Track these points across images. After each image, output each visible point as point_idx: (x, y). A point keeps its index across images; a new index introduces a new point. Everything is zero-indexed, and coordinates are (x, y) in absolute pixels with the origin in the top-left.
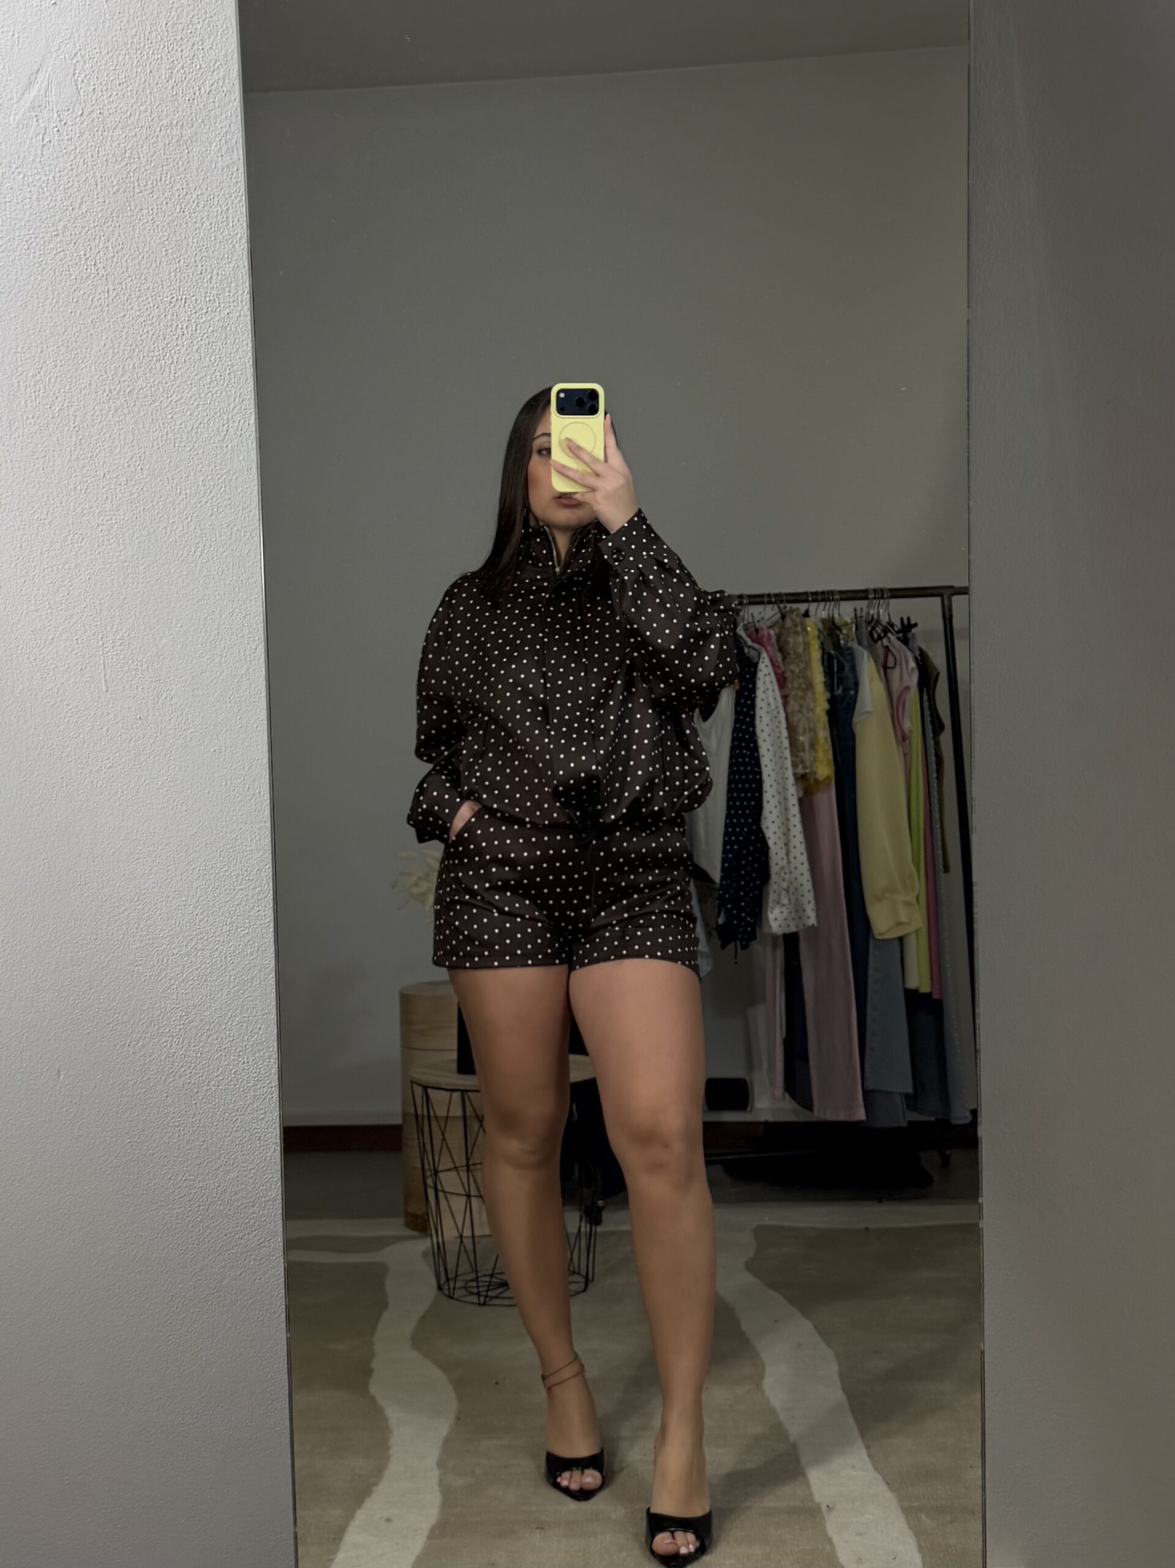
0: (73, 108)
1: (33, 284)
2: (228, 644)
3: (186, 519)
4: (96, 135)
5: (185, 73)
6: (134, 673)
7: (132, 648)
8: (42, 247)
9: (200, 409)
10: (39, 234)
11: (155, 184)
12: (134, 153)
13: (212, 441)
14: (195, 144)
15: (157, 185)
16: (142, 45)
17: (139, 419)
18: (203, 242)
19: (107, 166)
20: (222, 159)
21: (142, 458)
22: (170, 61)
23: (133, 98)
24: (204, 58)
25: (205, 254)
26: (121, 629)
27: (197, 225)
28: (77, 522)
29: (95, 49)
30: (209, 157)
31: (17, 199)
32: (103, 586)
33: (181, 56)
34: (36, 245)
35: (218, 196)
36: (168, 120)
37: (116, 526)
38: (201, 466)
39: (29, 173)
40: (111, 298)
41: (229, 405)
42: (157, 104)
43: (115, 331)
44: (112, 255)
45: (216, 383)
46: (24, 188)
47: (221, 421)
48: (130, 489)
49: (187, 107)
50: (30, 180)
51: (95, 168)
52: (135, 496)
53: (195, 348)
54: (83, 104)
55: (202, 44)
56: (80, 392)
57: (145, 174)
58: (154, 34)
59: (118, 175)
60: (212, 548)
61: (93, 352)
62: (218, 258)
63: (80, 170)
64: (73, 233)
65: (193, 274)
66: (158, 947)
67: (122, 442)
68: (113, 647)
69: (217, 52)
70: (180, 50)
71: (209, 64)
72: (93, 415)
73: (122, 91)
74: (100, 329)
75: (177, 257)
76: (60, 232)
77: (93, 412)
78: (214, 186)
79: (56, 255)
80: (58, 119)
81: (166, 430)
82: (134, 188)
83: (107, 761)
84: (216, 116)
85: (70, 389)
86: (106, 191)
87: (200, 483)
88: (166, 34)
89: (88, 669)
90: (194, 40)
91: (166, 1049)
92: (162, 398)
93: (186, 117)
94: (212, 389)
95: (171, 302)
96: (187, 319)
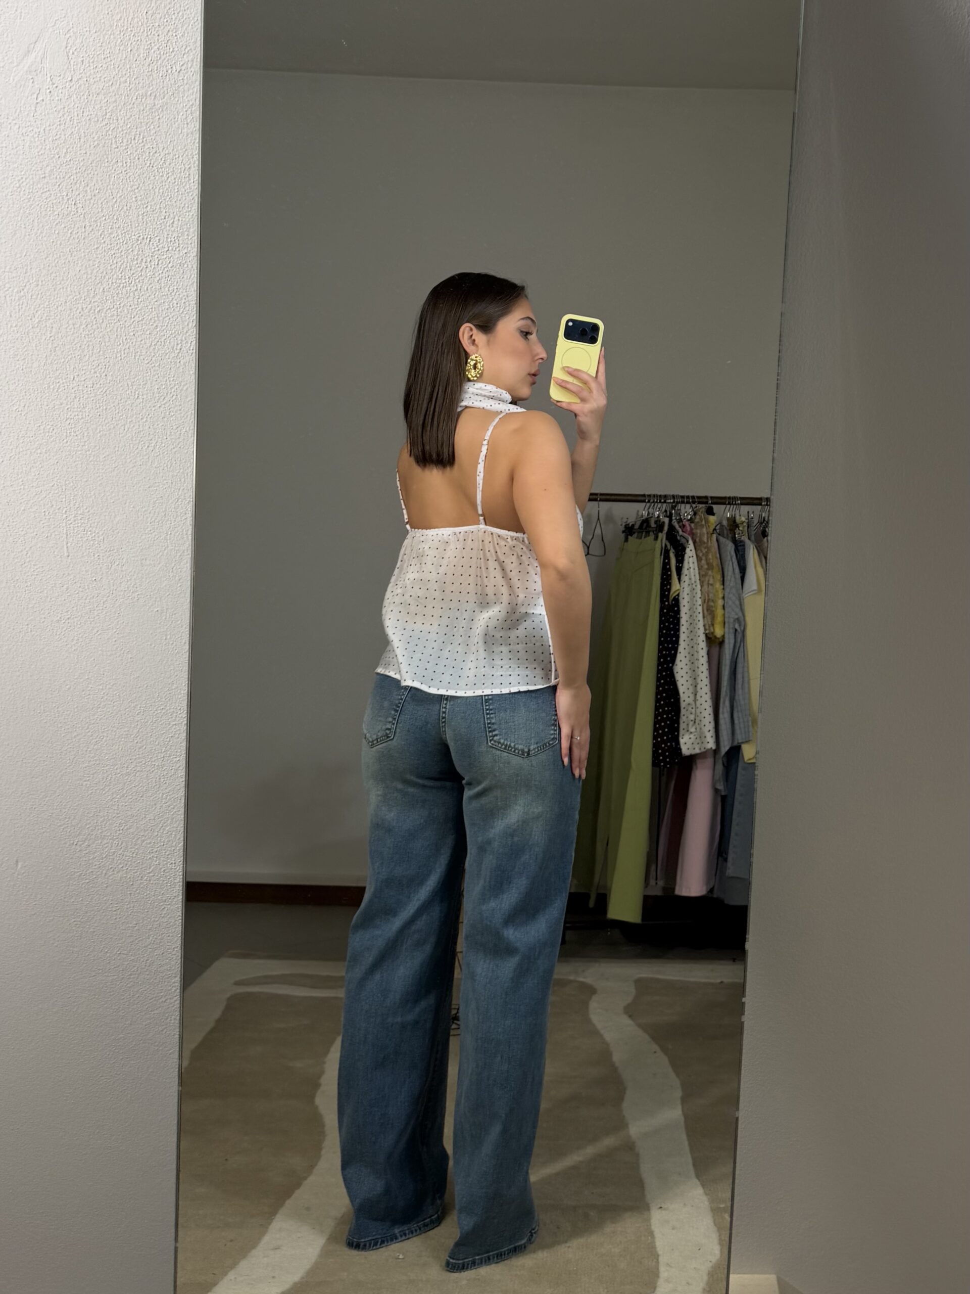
0: (64, 74)
1: (22, 217)
2: (172, 524)
3: (142, 419)
4: (82, 98)
6: (92, 542)
7: (91, 522)
8: (31, 187)
9: (158, 329)
10: (29, 175)
11: (129, 142)
12: (114, 115)
13: (167, 357)
14: (165, 112)
15: (131, 143)
16: (125, 28)
17: (106, 334)
18: (168, 192)
19: (90, 124)
20: (186, 126)
21: (107, 367)
22: (149, 43)
23: (115, 71)
24: (177, 43)
25: (169, 202)
26: (83, 506)
27: (163, 178)
28: (49, 416)
29: (85, 28)
30: (176, 124)
31: (12, 146)
32: (69, 470)
33: (158, 40)
34: (27, 184)
35: (182, 156)
36: (144, 91)
37: (82, 420)
38: (157, 376)
39: (23, 125)
40: (87, 233)
41: (183, 328)
42: (135, 77)
43: (90, 260)
44: (90, 197)
45: (173, 308)
46: (19, 137)
47: (176, 341)
48: (95, 391)
49: (160, 82)
50: (24, 131)
51: (79, 125)
52: (100, 397)
53: (156, 279)
54: (73, 72)
55: (176, 32)
56: (57, 307)
57: (122, 133)
58: (136, 20)
59: (99, 133)
60: (163, 445)
61: (69, 276)
62: (180, 208)
63: (67, 126)
64: (58, 177)
65: (158, 218)
66: (103, 767)
67: (91, 352)
68: (75, 521)
69: (187, 39)
70: (157, 35)
71: (181, 48)
72: (66, 328)
73: (106, 63)
74: (76, 257)
75: (145, 204)
76: (47, 175)
77: (67, 325)
78: (179, 148)
79: (42, 193)
80: (51, 83)
81: (128, 345)
82: (112, 144)
83: (66, 614)
84: (184, 91)
85: (49, 305)
86: (88, 144)
87: (156, 390)
88: (146, 21)
89: (53, 536)
90: (168, 27)
91: (107, 849)
92: (126, 318)
93: (159, 90)
95: (138, 240)
96: (151, 255)
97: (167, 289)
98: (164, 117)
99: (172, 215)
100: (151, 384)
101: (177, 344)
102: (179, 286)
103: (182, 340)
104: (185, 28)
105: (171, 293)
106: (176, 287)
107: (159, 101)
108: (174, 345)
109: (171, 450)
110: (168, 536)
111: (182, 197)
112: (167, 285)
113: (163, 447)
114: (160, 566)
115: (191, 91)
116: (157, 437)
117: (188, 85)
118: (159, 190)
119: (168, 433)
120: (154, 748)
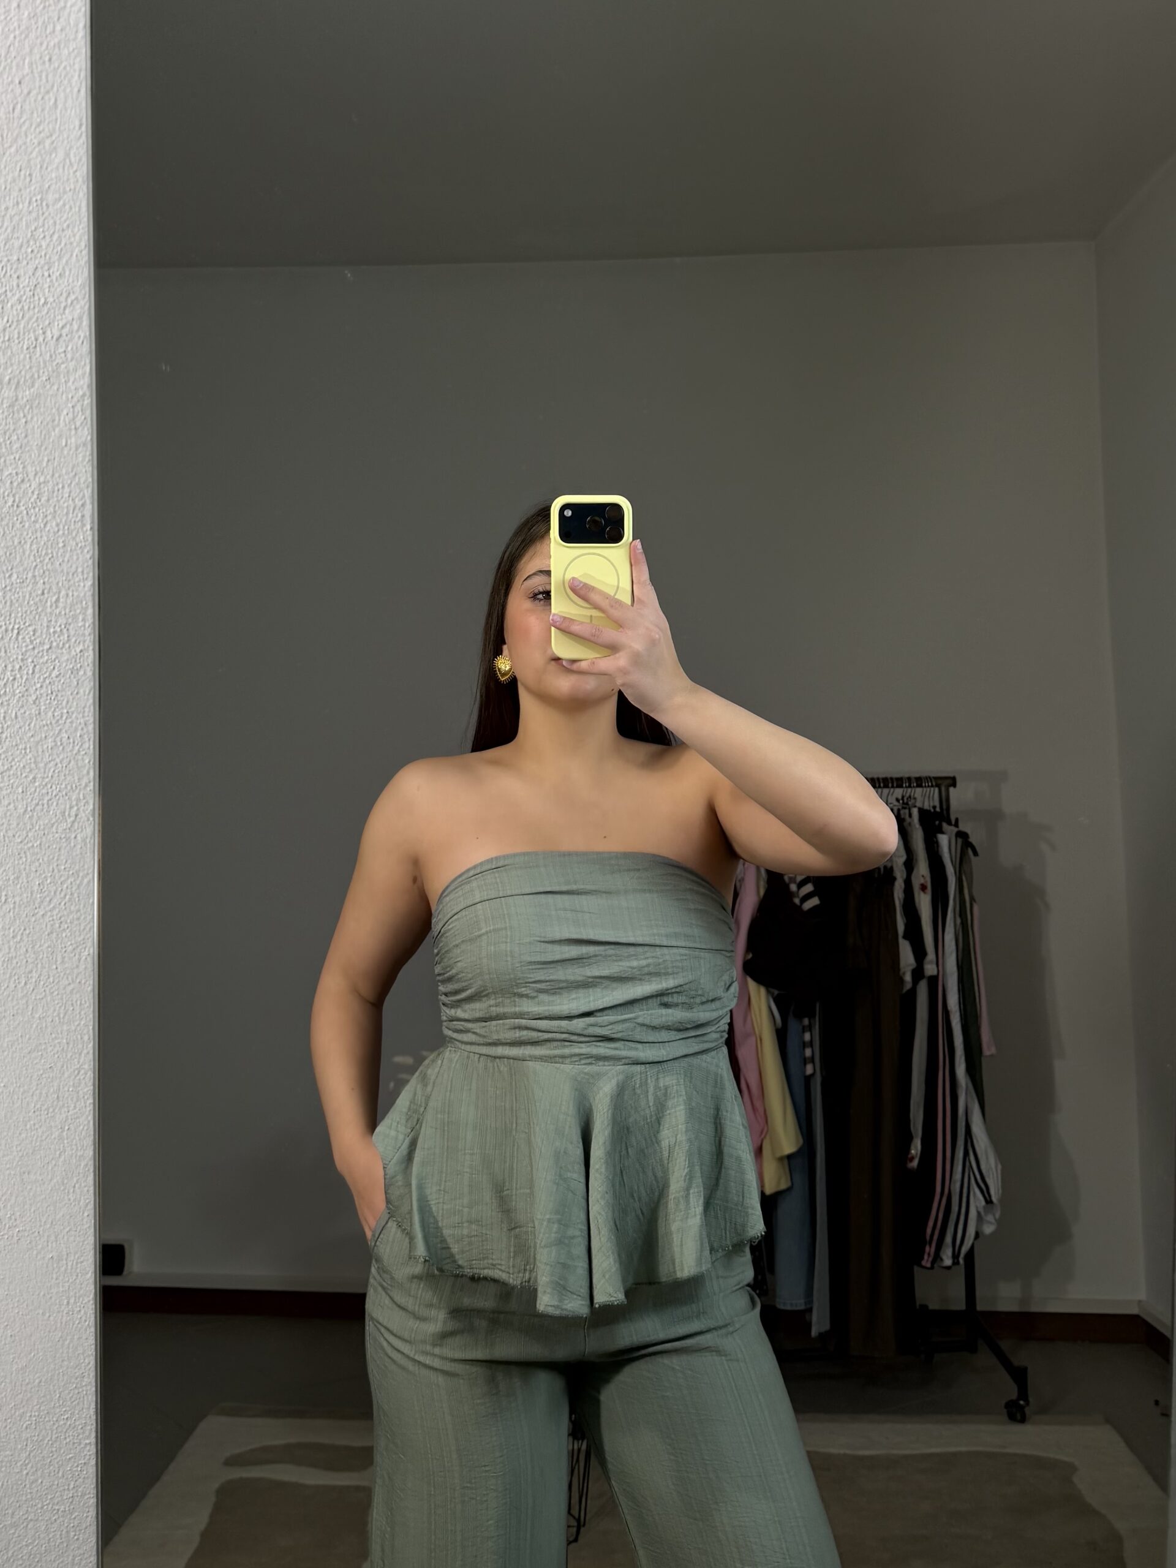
2: (70, 1113)
5: (23, 306)
9: (37, 784)
13: (54, 829)
14: (35, 412)
18: (47, 549)
20: (76, 433)
24: (52, 289)
25: (49, 566)
27: (38, 526)
30: (57, 430)
33: (18, 286)
35: (69, 485)
41: (79, 779)
45: (61, 748)
53: (31, 699)
55: (49, 269)
60: (51, 979)
62: (68, 573)
65: (30, 594)
69: (71, 281)
70: (16, 276)
71: (58, 298)
78: (64, 471)
84: (68, 372)
87: (36, 888)
90: (37, 262)
93: (23, 373)
94: (55, 756)
96: (20, 657)
97: (50, 714)
98: (35, 419)
99: (54, 587)
100: (26, 879)
101: (71, 808)
102: (70, 708)
103: (78, 800)
104: (64, 261)
105: (58, 721)
106: (65, 711)
107: (24, 391)
108: (65, 809)
109: (64, 988)
110: (65, 1133)
111: (70, 556)
112: (51, 708)
113: (50, 984)
114: (52, 1183)
115: (80, 372)
116: (39, 965)
117: (74, 363)
118: (31, 545)
119: (58, 963)
120: (56, 1483)
